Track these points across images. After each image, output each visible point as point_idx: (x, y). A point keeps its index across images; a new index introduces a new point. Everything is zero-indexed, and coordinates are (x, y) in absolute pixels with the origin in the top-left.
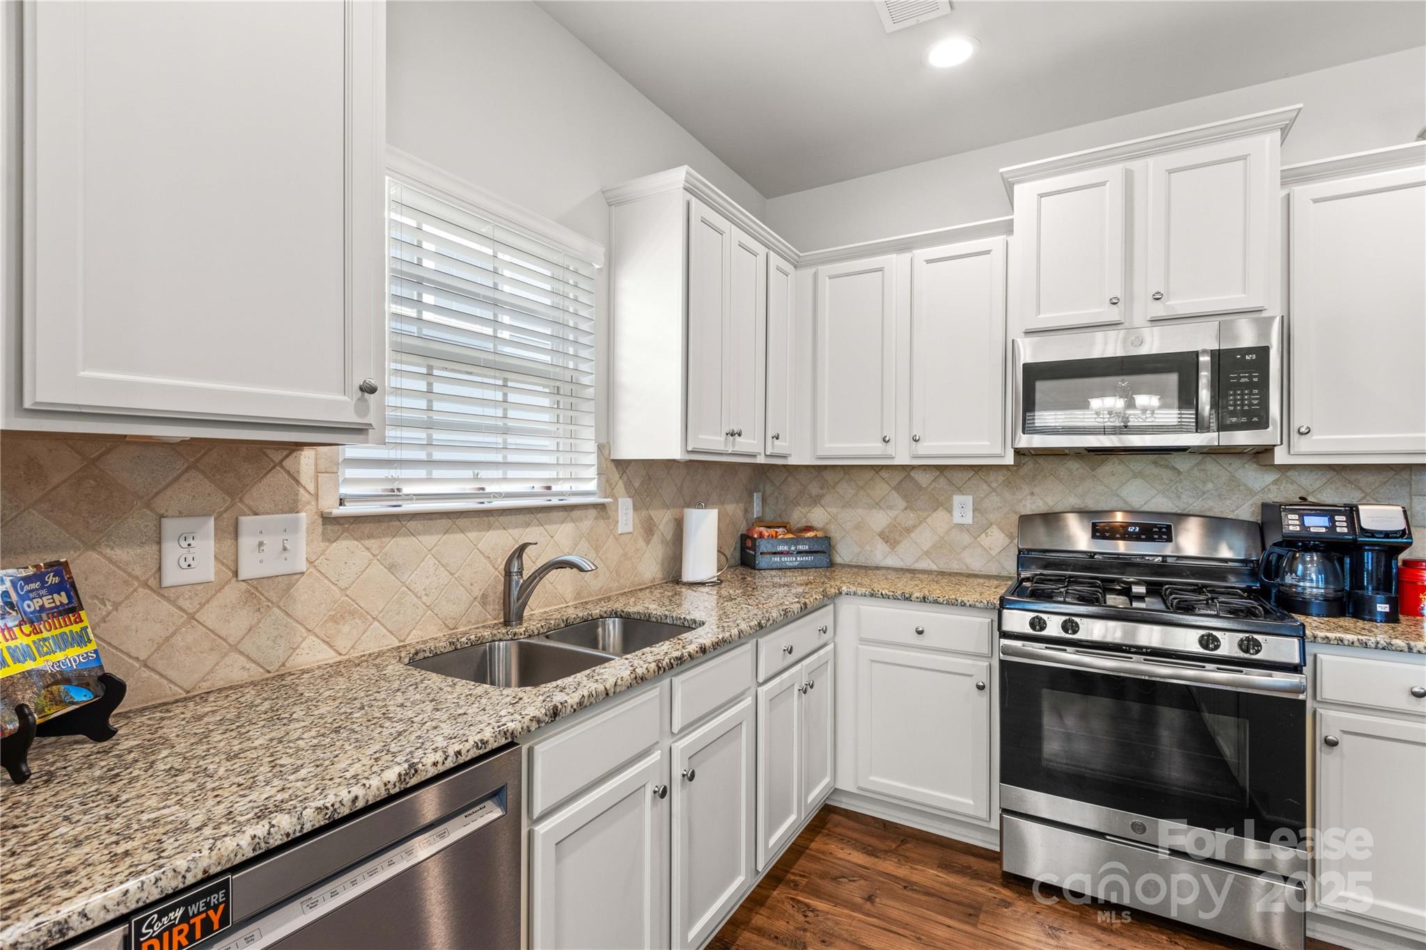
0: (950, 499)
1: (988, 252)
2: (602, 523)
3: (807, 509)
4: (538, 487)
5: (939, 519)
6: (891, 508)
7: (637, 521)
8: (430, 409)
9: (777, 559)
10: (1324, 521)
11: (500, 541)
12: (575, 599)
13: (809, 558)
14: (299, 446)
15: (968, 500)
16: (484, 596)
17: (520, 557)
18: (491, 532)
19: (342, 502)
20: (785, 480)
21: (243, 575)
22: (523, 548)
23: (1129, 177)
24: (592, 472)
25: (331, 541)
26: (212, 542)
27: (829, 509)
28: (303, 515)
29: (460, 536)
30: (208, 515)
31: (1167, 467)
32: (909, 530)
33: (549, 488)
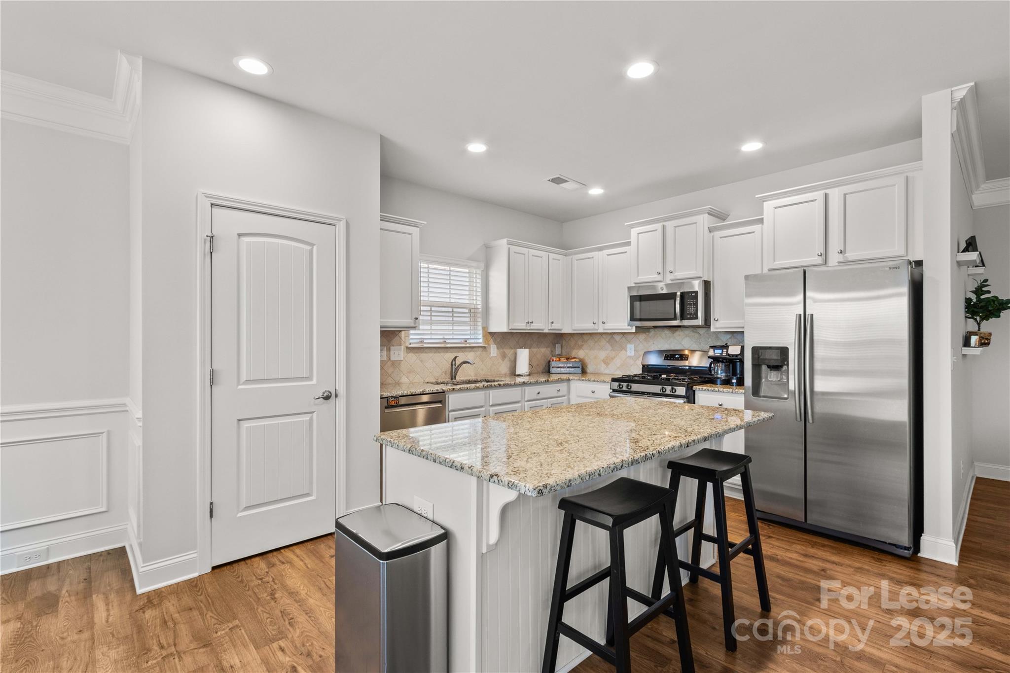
0: (626, 346)
1: (626, 252)
2: (484, 352)
3: (577, 351)
4: (463, 341)
5: (622, 355)
6: (606, 350)
7: (498, 353)
8: (431, 320)
9: (559, 369)
10: (720, 351)
11: (450, 356)
12: (475, 376)
13: (573, 370)
14: (401, 331)
15: (632, 346)
16: (446, 372)
17: (455, 360)
18: (447, 354)
19: (410, 344)
20: (570, 339)
21: (391, 359)
22: (455, 358)
23: (664, 227)
24: (481, 336)
25: (408, 353)
26: (386, 352)
27: (585, 351)
28: (402, 347)
29: (439, 354)
30: (385, 346)
31: (696, 332)
32: (613, 359)
33: (466, 341)
